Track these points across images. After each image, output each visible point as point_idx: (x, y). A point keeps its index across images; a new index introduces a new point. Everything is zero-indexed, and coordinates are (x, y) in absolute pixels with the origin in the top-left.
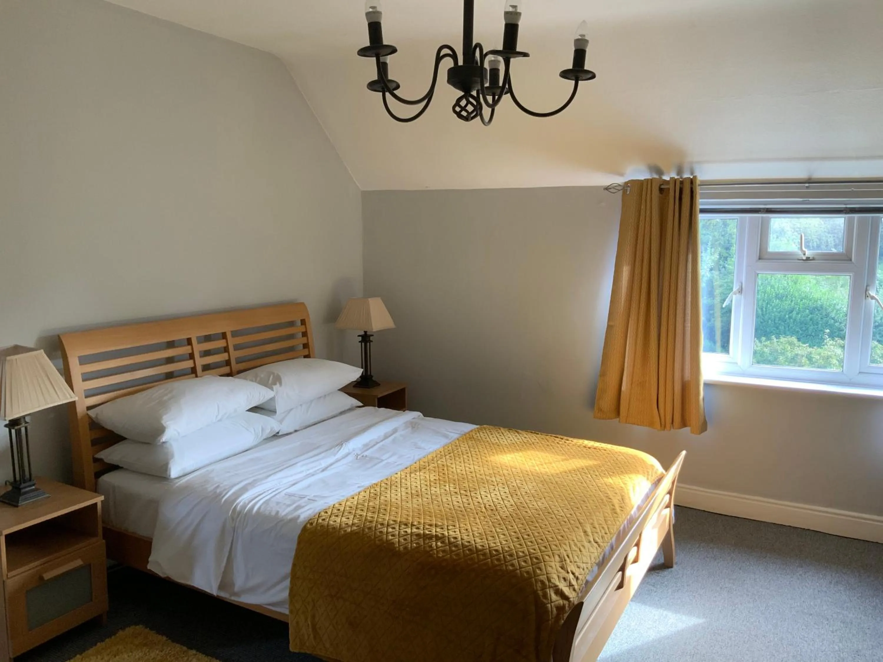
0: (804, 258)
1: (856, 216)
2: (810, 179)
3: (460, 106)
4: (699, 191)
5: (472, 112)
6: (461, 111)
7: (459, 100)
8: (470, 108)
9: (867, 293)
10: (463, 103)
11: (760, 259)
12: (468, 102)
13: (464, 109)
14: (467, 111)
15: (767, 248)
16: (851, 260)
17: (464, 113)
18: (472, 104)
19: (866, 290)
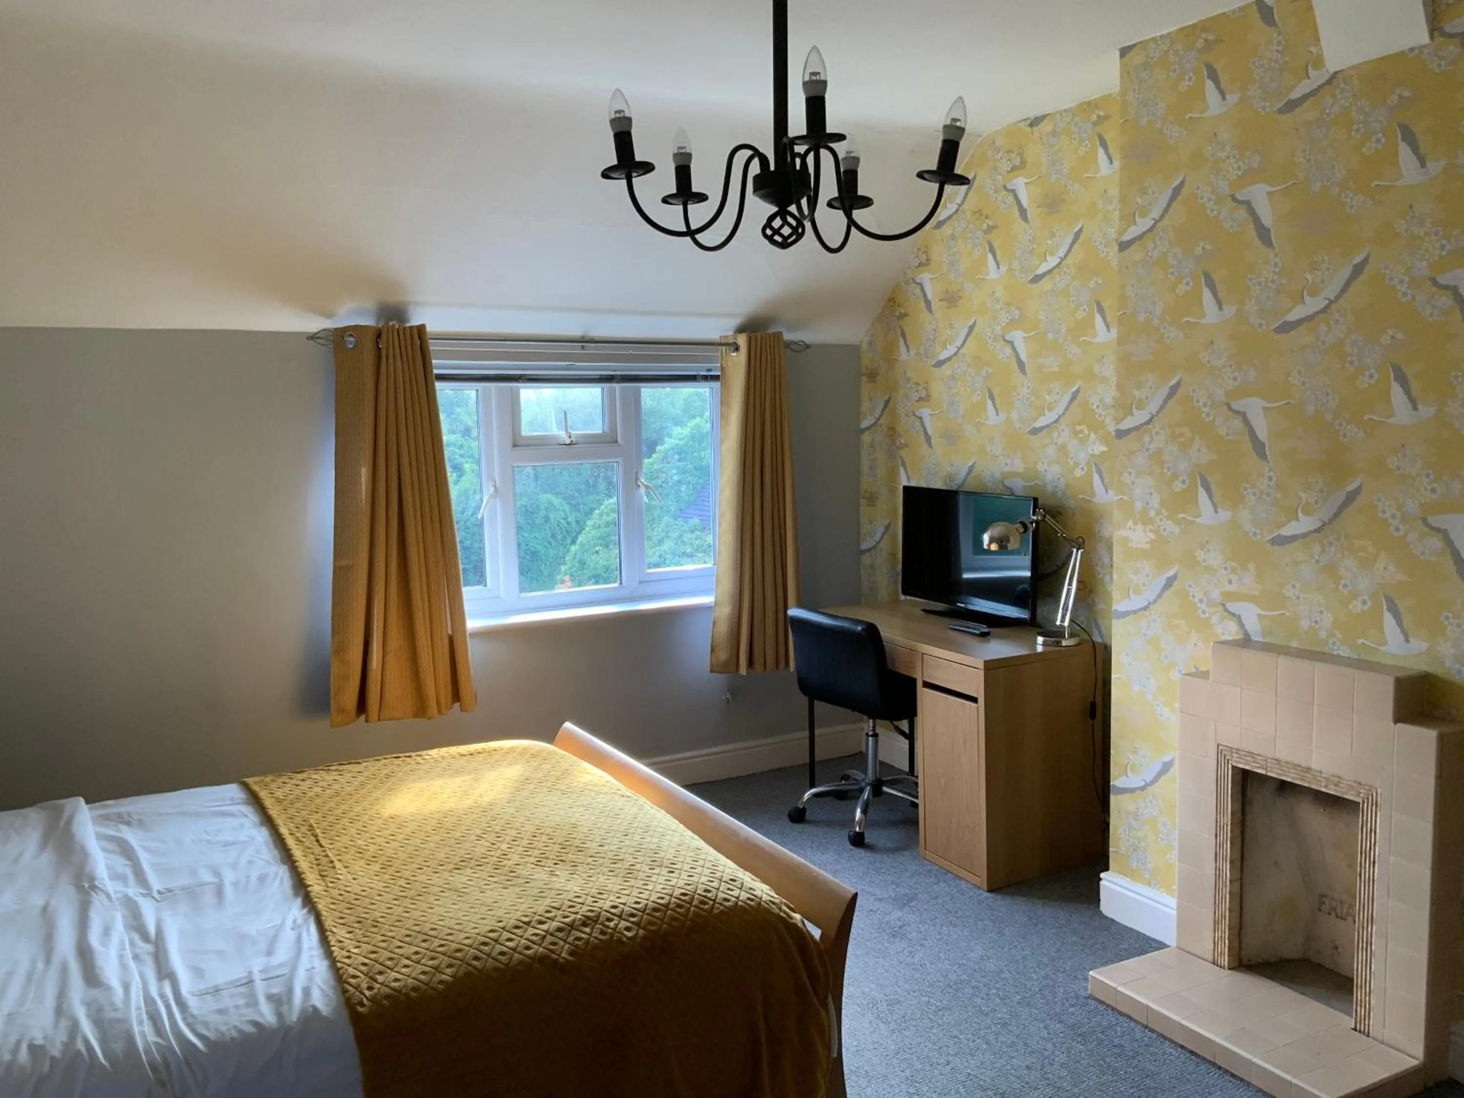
0: (568, 442)
1: (617, 386)
2: (583, 337)
3: (772, 228)
4: (433, 347)
5: (790, 236)
6: (773, 235)
7: (771, 218)
8: (786, 231)
9: (638, 482)
10: (777, 223)
11: (515, 446)
12: (785, 222)
13: (777, 232)
14: (781, 235)
15: (520, 432)
16: (616, 442)
17: (777, 238)
18: (790, 225)
19: (637, 479)
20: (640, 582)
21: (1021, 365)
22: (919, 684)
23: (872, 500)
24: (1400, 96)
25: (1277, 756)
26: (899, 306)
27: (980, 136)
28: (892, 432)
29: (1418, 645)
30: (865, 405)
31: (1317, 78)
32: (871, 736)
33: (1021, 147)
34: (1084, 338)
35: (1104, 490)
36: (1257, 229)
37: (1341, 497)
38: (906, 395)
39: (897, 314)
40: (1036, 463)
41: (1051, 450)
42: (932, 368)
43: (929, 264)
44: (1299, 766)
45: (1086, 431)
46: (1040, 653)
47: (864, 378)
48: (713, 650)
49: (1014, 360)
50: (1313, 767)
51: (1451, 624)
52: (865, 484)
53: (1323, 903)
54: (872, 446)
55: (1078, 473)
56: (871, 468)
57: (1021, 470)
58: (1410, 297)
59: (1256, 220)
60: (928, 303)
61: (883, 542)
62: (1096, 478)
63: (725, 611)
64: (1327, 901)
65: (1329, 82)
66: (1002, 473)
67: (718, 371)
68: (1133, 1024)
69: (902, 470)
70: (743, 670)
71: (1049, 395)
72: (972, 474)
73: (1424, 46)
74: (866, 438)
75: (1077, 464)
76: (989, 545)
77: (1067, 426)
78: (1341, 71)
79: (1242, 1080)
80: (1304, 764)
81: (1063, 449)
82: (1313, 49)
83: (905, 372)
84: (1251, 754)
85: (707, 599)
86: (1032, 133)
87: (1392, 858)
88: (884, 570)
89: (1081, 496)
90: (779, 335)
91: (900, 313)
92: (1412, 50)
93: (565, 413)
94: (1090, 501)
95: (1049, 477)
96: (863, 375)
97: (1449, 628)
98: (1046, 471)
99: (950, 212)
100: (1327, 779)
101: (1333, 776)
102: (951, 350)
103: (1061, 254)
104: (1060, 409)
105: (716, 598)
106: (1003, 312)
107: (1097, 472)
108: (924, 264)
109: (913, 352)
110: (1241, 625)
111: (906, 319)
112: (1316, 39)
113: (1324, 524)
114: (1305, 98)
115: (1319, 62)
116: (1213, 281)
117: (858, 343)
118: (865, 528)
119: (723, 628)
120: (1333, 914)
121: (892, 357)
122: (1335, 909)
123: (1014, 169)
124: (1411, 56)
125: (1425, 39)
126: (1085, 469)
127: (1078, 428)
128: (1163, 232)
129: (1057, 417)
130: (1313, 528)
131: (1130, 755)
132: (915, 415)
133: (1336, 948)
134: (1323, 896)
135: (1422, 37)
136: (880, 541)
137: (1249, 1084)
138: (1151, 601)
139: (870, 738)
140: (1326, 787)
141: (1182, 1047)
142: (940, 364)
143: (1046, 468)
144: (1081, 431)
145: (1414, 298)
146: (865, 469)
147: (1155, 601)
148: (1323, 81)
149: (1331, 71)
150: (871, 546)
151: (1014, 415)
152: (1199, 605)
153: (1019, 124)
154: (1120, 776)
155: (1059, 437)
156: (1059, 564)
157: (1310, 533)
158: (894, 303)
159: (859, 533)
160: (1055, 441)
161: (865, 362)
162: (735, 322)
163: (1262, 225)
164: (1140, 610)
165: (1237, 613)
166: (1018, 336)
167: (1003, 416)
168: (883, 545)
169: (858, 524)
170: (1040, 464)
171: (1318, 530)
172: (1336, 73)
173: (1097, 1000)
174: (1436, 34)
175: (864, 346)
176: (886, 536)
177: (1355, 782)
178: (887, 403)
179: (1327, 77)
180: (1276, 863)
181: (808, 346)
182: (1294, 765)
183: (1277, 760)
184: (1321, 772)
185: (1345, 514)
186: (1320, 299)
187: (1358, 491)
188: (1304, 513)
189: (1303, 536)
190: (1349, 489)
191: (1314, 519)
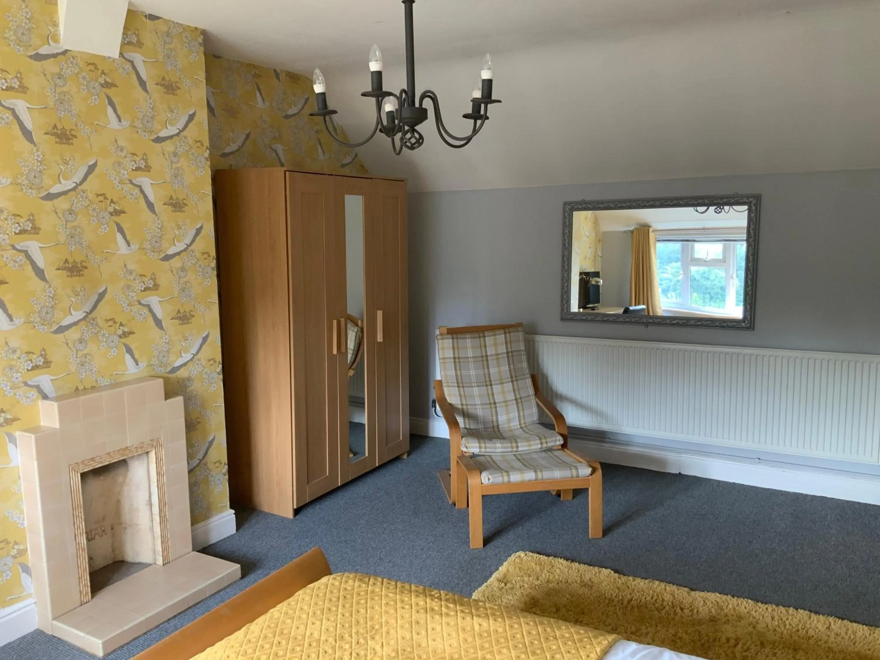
24: (105, 80)
25: (108, 451)
29: (143, 365)
31: (56, 48)
37: (95, 297)
44: (121, 449)
50: (129, 444)
51: (156, 349)
58: (120, 188)
59: (21, 124)
65: (63, 53)
73: (117, 60)
80: (124, 447)
82: (52, 29)
84: (93, 459)
97: (155, 351)
100: (136, 447)
101: (139, 444)
110: (40, 391)
113: (87, 314)
124: (110, 61)
125: (117, 56)
130: (80, 318)
145: (122, 189)
149: (65, 48)
163: (24, 126)
171: (84, 319)
172: (66, 51)
182: (118, 450)
183: (108, 454)
184: (133, 446)
185: (99, 307)
186: (70, 182)
187: (105, 292)
188: (75, 310)
189: (76, 324)
190: (101, 291)
191: (81, 312)
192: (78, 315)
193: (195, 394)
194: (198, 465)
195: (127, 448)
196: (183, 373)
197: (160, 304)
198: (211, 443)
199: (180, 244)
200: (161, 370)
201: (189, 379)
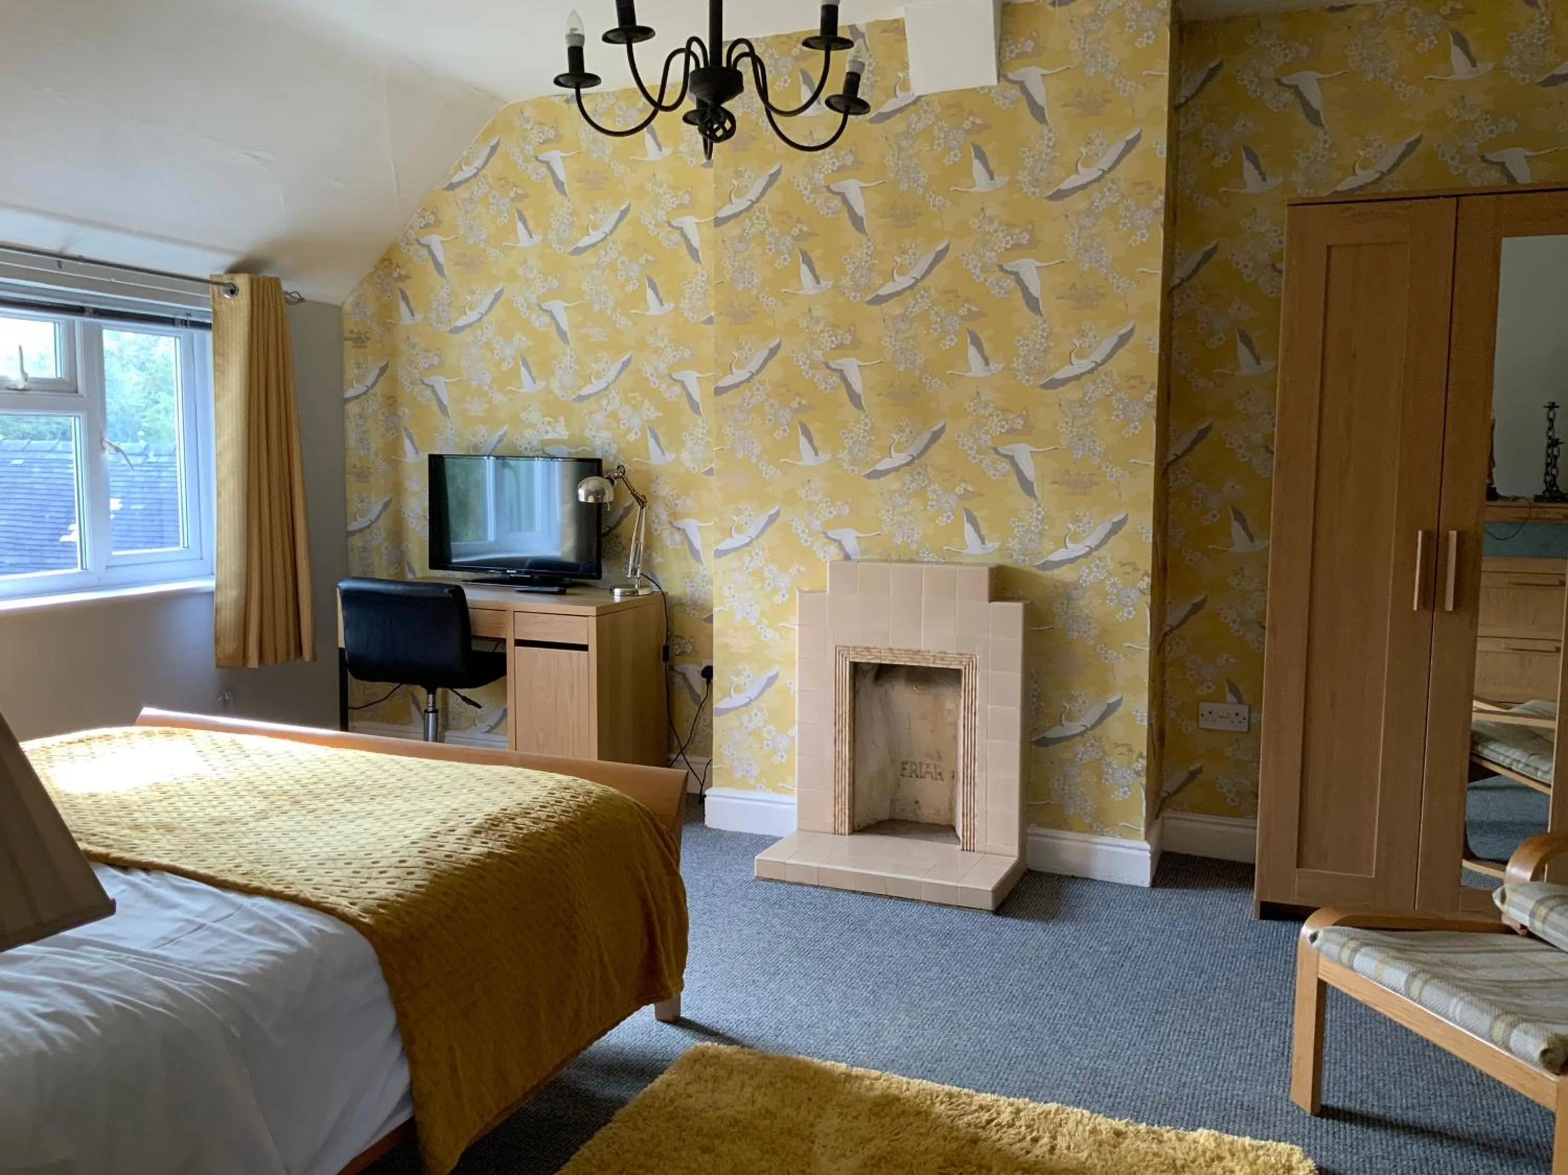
0: (22, 386)
1: (78, 320)
16: (77, 392)
19: (102, 440)
20: (108, 567)
21: (562, 334)
22: (510, 643)
23: (363, 476)
24: (973, 123)
25: (891, 645)
26: (398, 266)
27: (506, 103)
28: (392, 401)
29: (992, 545)
30: (351, 372)
31: (902, 99)
32: (432, 712)
33: (556, 121)
34: (637, 311)
35: (660, 452)
36: (850, 217)
37: (927, 437)
38: (411, 362)
39: (396, 275)
40: (583, 430)
41: (599, 417)
42: (447, 334)
43: (439, 227)
44: (909, 650)
45: (639, 399)
46: (618, 604)
47: (348, 344)
48: (217, 641)
49: (554, 329)
50: (922, 648)
51: (1018, 526)
52: (352, 459)
53: (905, 769)
54: (361, 416)
55: (632, 437)
56: (361, 440)
57: (566, 437)
58: (982, 279)
59: (851, 210)
60: (439, 267)
61: (381, 520)
62: (651, 442)
63: (231, 595)
64: (907, 767)
65: (914, 103)
66: (542, 441)
67: (209, 318)
68: (805, 889)
69: (407, 443)
70: (253, 662)
71: (596, 363)
72: (504, 443)
73: (993, 87)
74: (352, 409)
75: (629, 430)
76: (587, 498)
77: (618, 393)
78: (924, 96)
79: (912, 900)
80: (915, 648)
81: (613, 415)
82: (900, 74)
83: (408, 338)
84: (868, 649)
85: (209, 584)
86: (569, 109)
87: (989, 706)
88: (383, 550)
89: (636, 459)
90: (276, 283)
91: (400, 274)
92: (983, 88)
93: (20, 349)
94: (645, 463)
95: (598, 442)
96: (346, 339)
97: (1016, 529)
98: (594, 437)
99: (467, 176)
100: (934, 656)
101: (940, 653)
102: (472, 316)
103: (607, 229)
104: (610, 377)
105: (217, 580)
106: (538, 281)
107: (652, 437)
108: (435, 224)
109: (419, 317)
110: (841, 547)
111: (408, 281)
112: (905, 66)
113: (914, 458)
114: (894, 112)
115: (905, 86)
116: (810, 259)
117: (339, 303)
118: (354, 505)
119: (229, 614)
120: (914, 776)
121: (390, 321)
122: (915, 771)
123: (546, 141)
124: (982, 92)
125: (994, 82)
126: (640, 433)
127: (631, 395)
128: (760, 211)
129: (606, 385)
130: (903, 462)
131: (733, 677)
132: (423, 383)
133: (917, 802)
134: (903, 763)
135: (991, 79)
136: (376, 520)
137: (919, 901)
138: (754, 537)
139: (431, 715)
140: (934, 663)
141: (854, 892)
142: (457, 330)
143: (594, 433)
144: (634, 398)
145: (985, 280)
146: (352, 442)
147: (757, 537)
148: (910, 101)
149: (917, 94)
150: (364, 525)
151: (555, 384)
152: (801, 535)
153: (553, 98)
154: (724, 697)
155: (608, 404)
156: (611, 525)
157: (903, 465)
158: (391, 263)
159: (345, 515)
160: (604, 407)
161: (348, 325)
162: (229, 260)
163: (855, 213)
164: (742, 546)
165: (838, 538)
166: (557, 306)
167: (541, 384)
168: (381, 523)
169: (345, 502)
170: (587, 430)
171: (908, 464)
172: (920, 97)
173: (765, 880)
174: (1001, 79)
175: (348, 308)
176: (384, 515)
177: (958, 654)
178: (383, 370)
179: (913, 99)
180: (874, 742)
181: (302, 300)
182: (906, 651)
183: (891, 649)
184: (929, 652)
185: (930, 450)
186: (908, 278)
187: (942, 430)
188: (896, 451)
189: (896, 469)
190: (935, 428)
191: (904, 454)
192: (899, 458)
193: (1087, 616)
194: (1081, 734)
195: (919, 651)
196: (1065, 574)
197: (1033, 457)
198: (1111, 708)
199: (1080, 362)
200: (1024, 561)
201: (1076, 585)
